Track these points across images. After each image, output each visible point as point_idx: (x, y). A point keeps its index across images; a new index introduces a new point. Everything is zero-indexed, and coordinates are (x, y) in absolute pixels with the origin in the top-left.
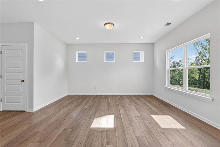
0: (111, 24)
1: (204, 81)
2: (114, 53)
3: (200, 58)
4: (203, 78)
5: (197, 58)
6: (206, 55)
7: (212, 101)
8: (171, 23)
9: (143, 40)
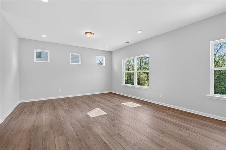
0: (92, 33)
1: (130, 81)
2: (79, 55)
3: (128, 63)
4: (130, 79)
5: (126, 63)
6: (131, 62)
7: (149, 89)
8: (129, 42)
9: (107, 48)
